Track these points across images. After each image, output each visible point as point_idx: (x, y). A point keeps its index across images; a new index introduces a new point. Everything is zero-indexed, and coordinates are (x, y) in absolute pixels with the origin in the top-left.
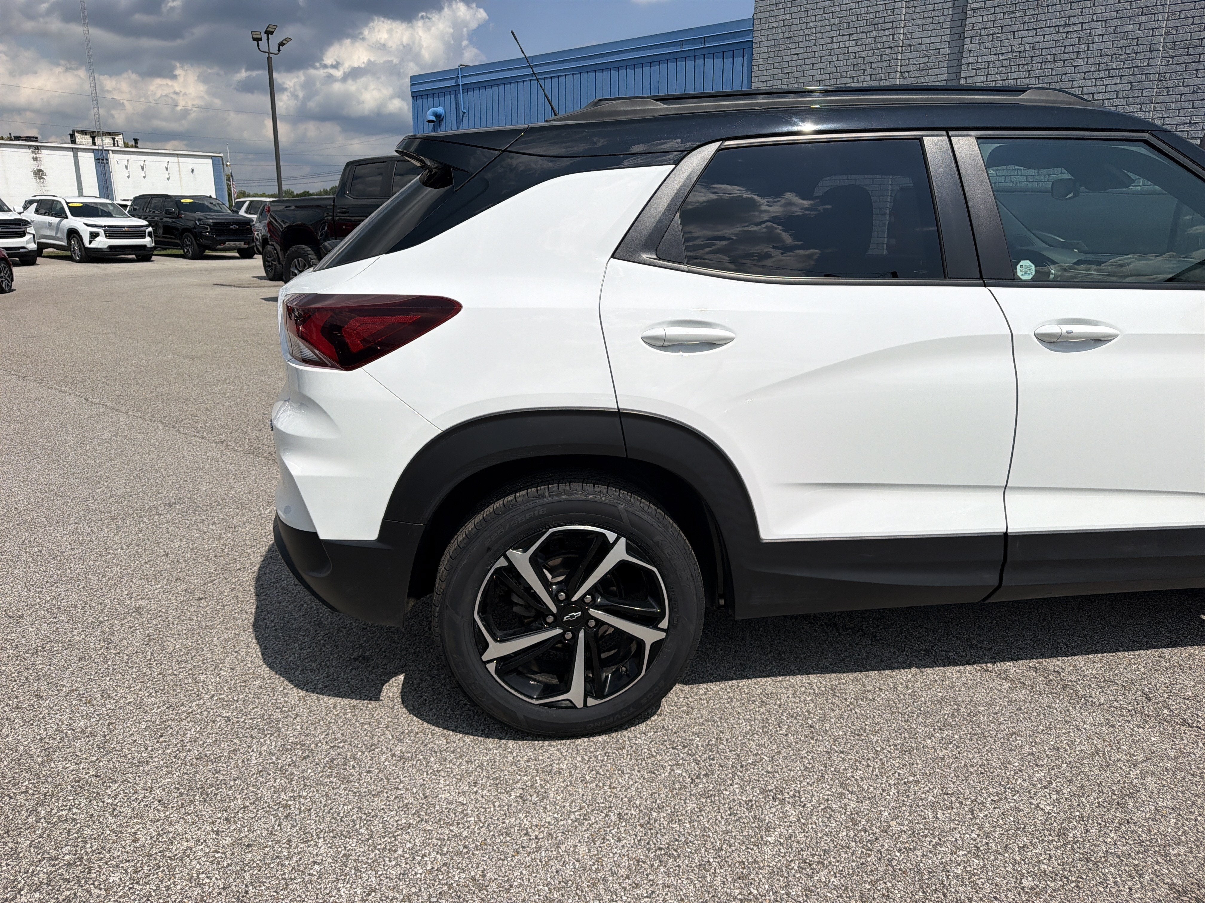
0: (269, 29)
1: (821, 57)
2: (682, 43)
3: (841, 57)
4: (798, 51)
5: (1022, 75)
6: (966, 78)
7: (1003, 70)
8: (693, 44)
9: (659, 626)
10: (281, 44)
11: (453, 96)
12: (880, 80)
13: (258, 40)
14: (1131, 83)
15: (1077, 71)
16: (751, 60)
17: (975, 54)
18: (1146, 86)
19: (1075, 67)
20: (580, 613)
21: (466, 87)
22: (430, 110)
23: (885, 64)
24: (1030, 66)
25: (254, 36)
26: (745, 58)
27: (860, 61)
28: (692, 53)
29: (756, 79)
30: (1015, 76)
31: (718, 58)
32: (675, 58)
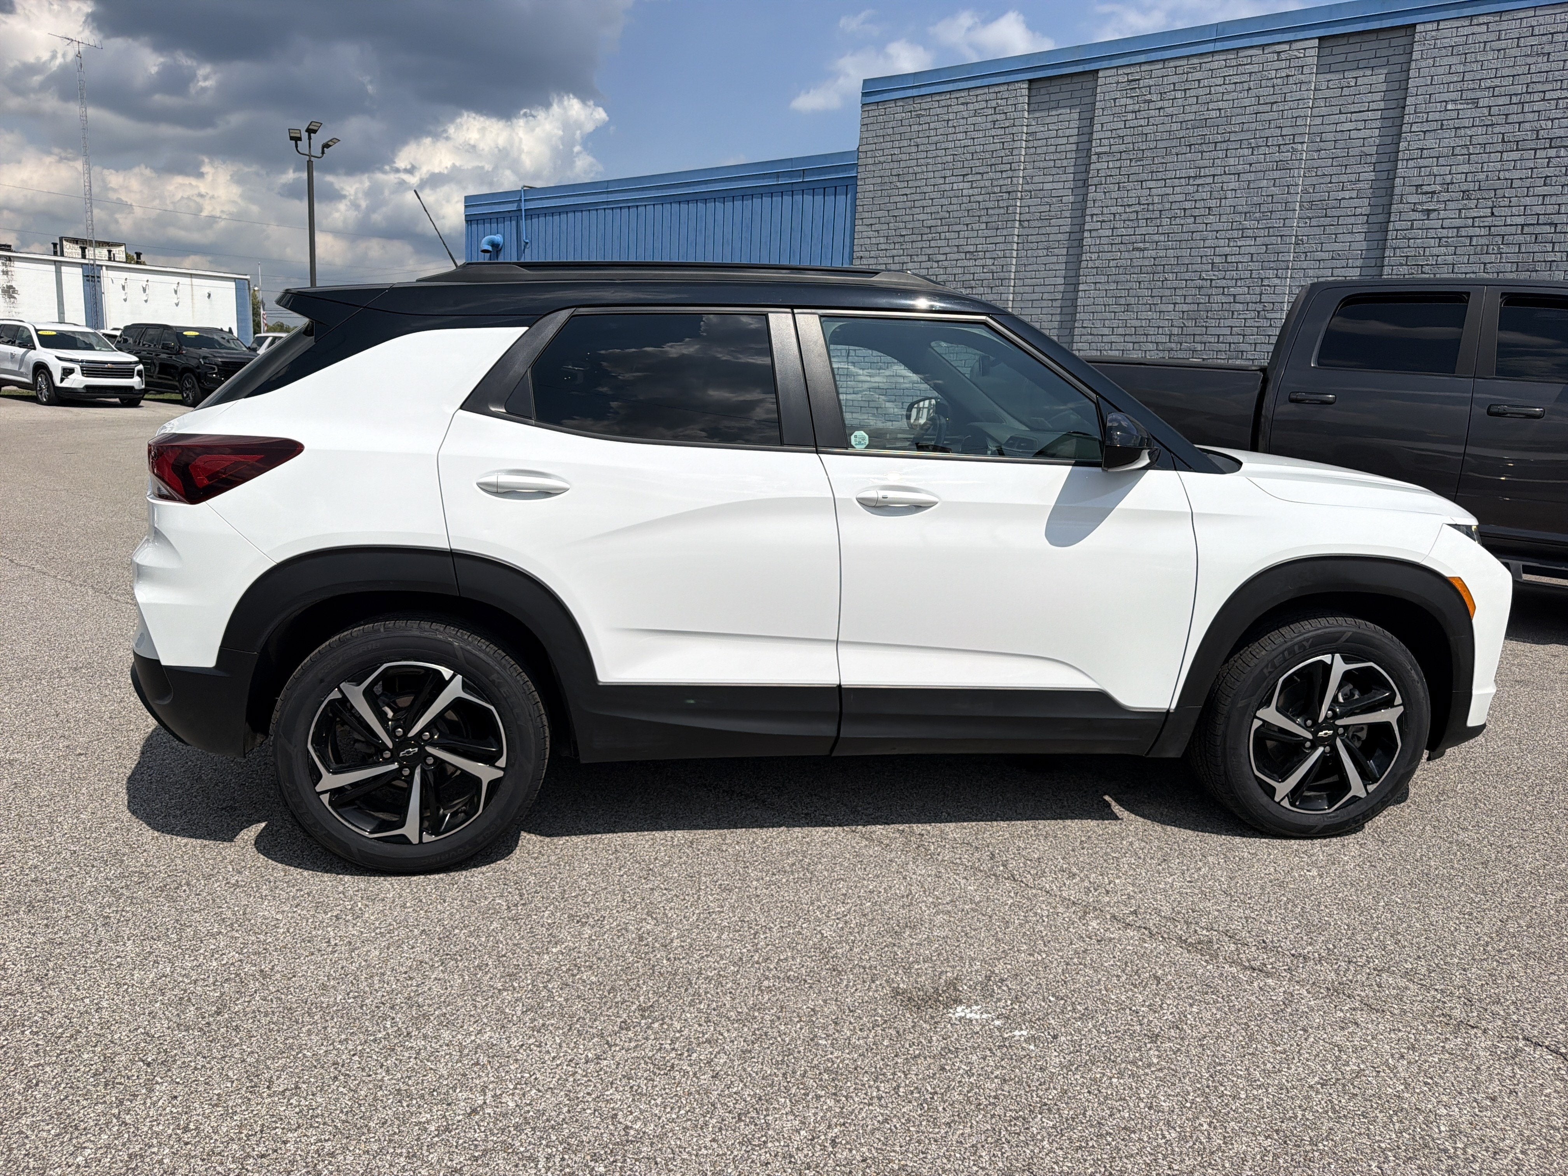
0: (311, 127)
1: (932, 199)
2: (778, 175)
3: (954, 200)
4: (908, 191)
5: (1151, 230)
6: (1090, 231)
7: (1129, 223)
8: (791, 177)
9: (497, 764)
10: (326, 146)
11: (514, 223)
12: (997, 229)
13: (297, 139)
14: (1266, 245)
15: (1209, 229)
16: (855, 199)
17: (1100, 204)
18: (1282, 250)
19: (1207, 224)
20: (416, 749)
21: (529, 213)
22: (486, 238)
23: (1002, 211)
24: (1158, 221)
25: (292, 135)
26: (849, 196)
27: (975, 206)
28: (789, 188)
29: (860, 221)
30: (1143, 231)
31: (818, 195)
32: (771, 192)
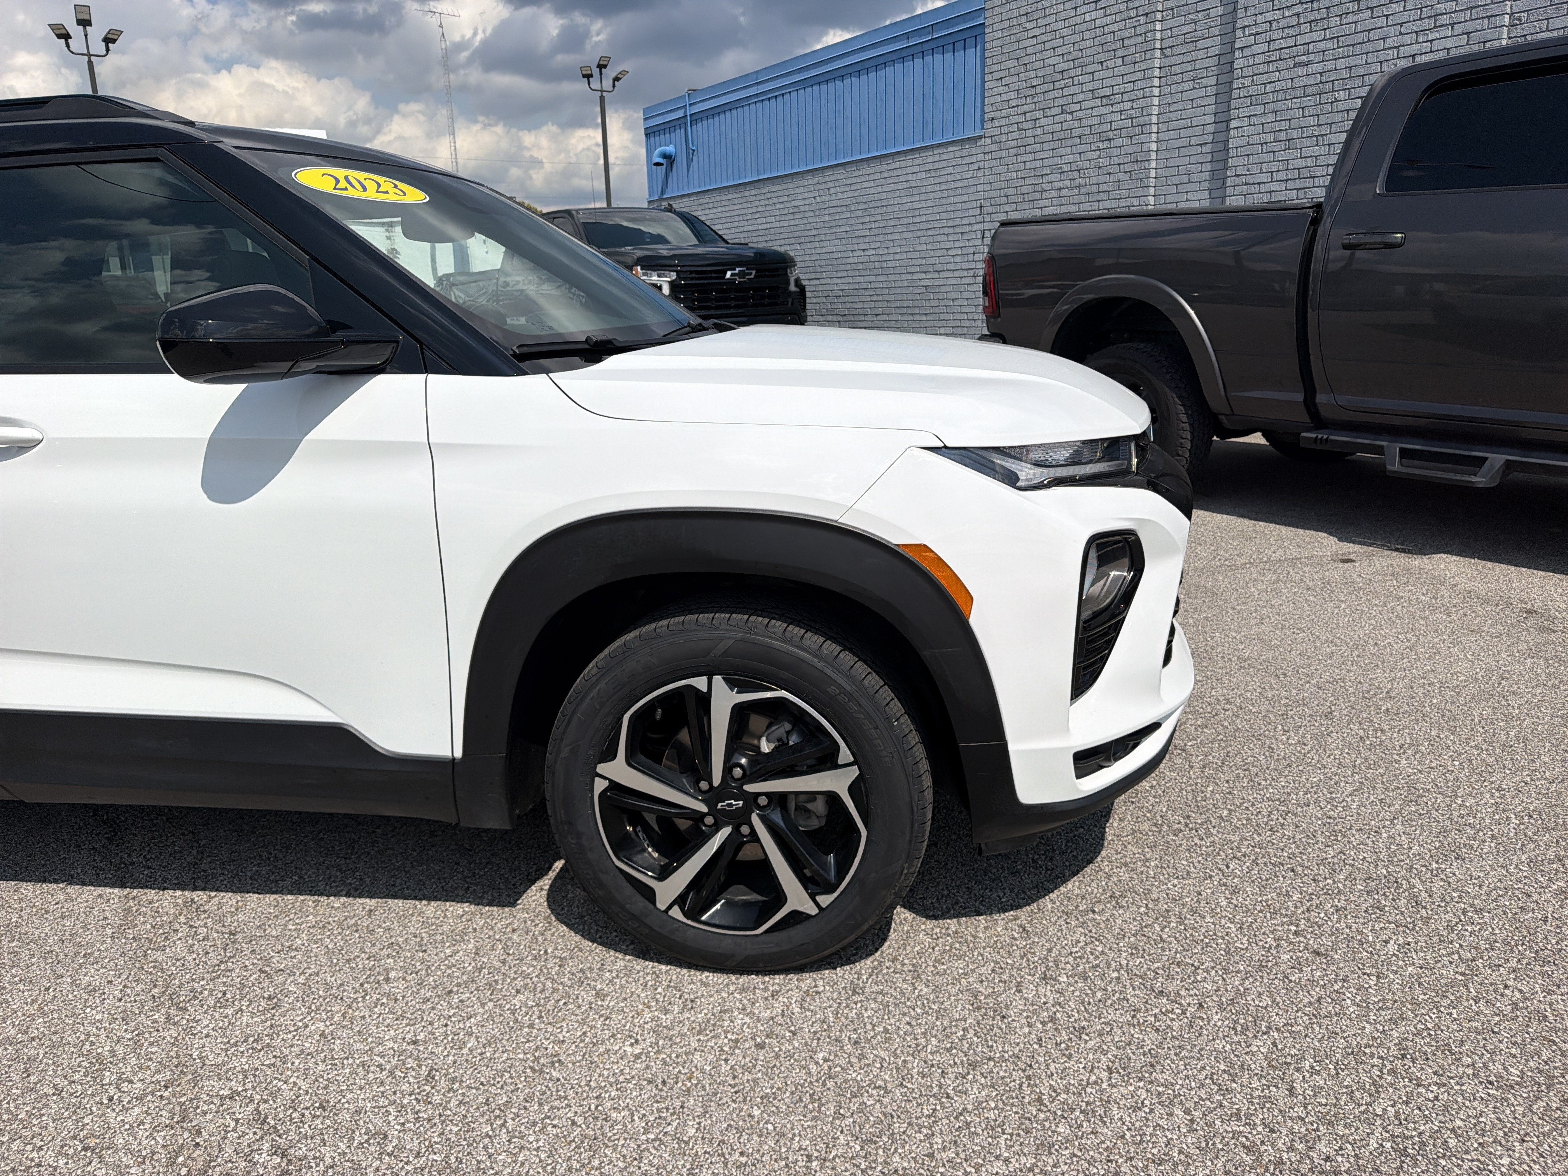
0: (601, 63)
1: (1063, 37)
2: (907, 36)
3: (1087, 35)
4: (1037, 32)
5: (1315, 36)
6: (1242, 48)
7: (1291, 31)
8: (920, 36)
10: (617, 79)
11: (683, 130)
12: (1135, 63)
13: (588, 76)
14: (1468, 34)
15: (1390, 22)
16: (983, 50)
17: (1253, 12)
18: (1489, 37)
19: (1387, 16)
21: (695, 117)
22: (658, 150)
23: (1139, 39)
24: (1325, 22)
25: (584, 73)
26: (978, 48)
27: (1109, 38)
28: (919, 47)
29: (990, 76)
30: (1306, 39)
31: (948, 52)
32: (900, 57)
